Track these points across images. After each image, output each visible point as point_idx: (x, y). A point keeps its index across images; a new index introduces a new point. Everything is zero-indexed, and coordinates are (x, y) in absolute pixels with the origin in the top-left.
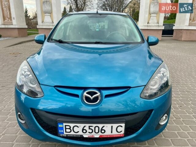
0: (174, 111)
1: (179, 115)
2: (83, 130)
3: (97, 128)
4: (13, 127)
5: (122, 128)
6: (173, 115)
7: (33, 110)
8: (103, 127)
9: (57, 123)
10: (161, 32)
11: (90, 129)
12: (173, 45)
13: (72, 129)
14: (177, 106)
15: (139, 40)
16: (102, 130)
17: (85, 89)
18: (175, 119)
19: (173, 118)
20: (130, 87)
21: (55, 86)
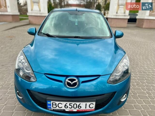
0: (132, 88)
1: (136, 91)
2: (65, 106)
3: (75, 105)
4: (12, 99)
5: (93, 105)
6: (132, 91)
7: (29, 91)
8: (80, 104)
9: (46, 101)
10: (127, 21)
11: (70, 105)
12: (136, 31)
13: (57, 105)
14: (135, 84)
15: (108, 34)
16: (79, 106)
17: (67, 76)
18: (133, 94)
19: (132, 94)
20: (100, 76)
21: (45, 74)
